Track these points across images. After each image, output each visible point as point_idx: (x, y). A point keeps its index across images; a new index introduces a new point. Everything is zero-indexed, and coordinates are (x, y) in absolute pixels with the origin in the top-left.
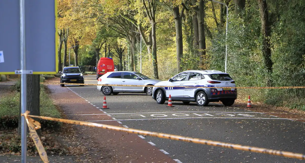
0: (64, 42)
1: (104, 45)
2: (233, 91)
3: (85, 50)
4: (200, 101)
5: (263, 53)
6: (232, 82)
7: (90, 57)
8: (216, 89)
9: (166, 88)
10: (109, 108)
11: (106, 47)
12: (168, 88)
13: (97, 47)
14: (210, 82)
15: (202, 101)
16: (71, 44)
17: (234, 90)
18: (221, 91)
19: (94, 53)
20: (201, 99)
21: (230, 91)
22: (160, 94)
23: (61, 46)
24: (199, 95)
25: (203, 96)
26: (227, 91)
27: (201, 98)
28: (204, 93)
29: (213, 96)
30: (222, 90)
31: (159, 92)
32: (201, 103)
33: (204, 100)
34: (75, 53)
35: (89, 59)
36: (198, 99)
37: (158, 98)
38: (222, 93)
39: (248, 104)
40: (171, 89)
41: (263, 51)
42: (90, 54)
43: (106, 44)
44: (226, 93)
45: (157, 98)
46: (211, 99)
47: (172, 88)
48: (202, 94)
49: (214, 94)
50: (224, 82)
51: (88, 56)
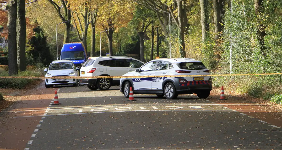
0: (90, 25)
1: (150, 27)
2: (206, 81)
3: (127, 35)
4: (168, 93)
5: (258, 36)
6: (205, 71)
7: (132, 44)
8: (185, 80)
9: (134, 80)
10: (61, 104)
11: (153, 29)
12: (136, 80)
13: (140, 30)
14: (178, 72)
15: (170, 93)
16: (103, 27)
17: (208, 80)
18: (191, 82)
19: (138, 38)
20: (170, 92)
21: (202, 81)
22: (127, 87)
23: (86, 30)
24: (167, 87)
25: (171, 88)
26: (199, 81)
27: (170, 90)
28: (172, 84)
29: (181, 88)
30: (192, 80)
31: (127, 84)
32: (169, 96)
33: (172, 92)
34: (109, 39)
35: (131, 45)
36: (166, 91)
37: (125, 92)
38: (193, 84)
39: (221, 95)
40: (138, 81)
41: (257, 34)
42: (133, 39)
43: (153, 27)
44: (197, 83)
45: (125, 90)
46: (179, 90)
47: (140, 79)
48: (170, 86)
49: (183, 85)
50: (196, 71)
51: (130, 42)
